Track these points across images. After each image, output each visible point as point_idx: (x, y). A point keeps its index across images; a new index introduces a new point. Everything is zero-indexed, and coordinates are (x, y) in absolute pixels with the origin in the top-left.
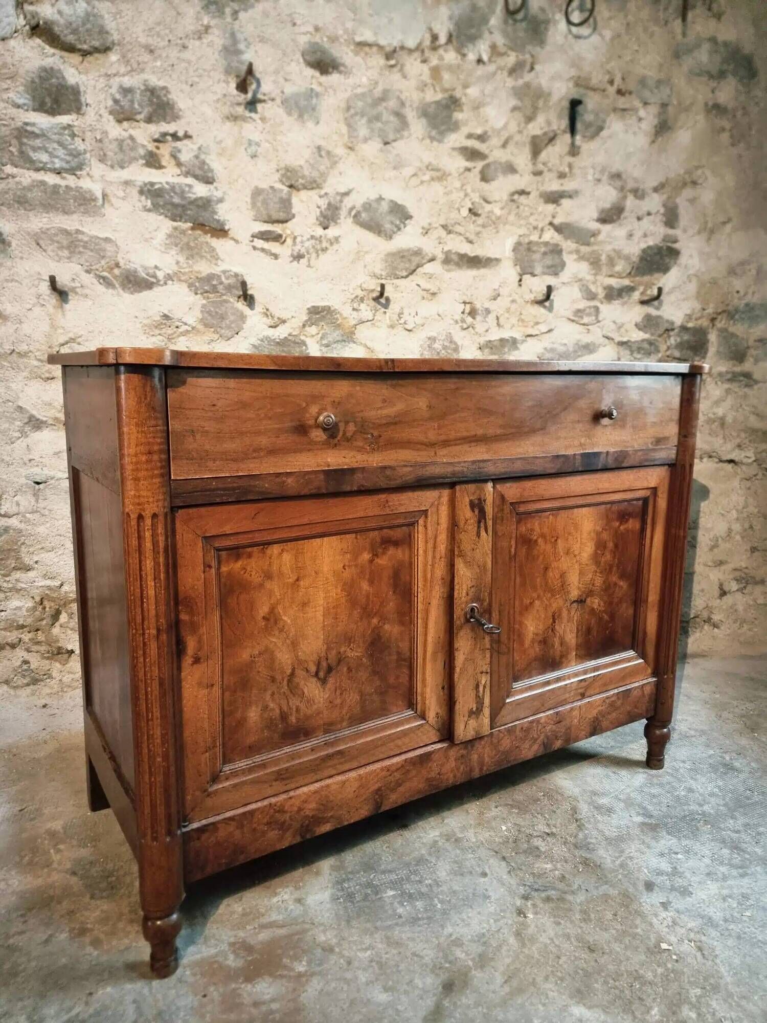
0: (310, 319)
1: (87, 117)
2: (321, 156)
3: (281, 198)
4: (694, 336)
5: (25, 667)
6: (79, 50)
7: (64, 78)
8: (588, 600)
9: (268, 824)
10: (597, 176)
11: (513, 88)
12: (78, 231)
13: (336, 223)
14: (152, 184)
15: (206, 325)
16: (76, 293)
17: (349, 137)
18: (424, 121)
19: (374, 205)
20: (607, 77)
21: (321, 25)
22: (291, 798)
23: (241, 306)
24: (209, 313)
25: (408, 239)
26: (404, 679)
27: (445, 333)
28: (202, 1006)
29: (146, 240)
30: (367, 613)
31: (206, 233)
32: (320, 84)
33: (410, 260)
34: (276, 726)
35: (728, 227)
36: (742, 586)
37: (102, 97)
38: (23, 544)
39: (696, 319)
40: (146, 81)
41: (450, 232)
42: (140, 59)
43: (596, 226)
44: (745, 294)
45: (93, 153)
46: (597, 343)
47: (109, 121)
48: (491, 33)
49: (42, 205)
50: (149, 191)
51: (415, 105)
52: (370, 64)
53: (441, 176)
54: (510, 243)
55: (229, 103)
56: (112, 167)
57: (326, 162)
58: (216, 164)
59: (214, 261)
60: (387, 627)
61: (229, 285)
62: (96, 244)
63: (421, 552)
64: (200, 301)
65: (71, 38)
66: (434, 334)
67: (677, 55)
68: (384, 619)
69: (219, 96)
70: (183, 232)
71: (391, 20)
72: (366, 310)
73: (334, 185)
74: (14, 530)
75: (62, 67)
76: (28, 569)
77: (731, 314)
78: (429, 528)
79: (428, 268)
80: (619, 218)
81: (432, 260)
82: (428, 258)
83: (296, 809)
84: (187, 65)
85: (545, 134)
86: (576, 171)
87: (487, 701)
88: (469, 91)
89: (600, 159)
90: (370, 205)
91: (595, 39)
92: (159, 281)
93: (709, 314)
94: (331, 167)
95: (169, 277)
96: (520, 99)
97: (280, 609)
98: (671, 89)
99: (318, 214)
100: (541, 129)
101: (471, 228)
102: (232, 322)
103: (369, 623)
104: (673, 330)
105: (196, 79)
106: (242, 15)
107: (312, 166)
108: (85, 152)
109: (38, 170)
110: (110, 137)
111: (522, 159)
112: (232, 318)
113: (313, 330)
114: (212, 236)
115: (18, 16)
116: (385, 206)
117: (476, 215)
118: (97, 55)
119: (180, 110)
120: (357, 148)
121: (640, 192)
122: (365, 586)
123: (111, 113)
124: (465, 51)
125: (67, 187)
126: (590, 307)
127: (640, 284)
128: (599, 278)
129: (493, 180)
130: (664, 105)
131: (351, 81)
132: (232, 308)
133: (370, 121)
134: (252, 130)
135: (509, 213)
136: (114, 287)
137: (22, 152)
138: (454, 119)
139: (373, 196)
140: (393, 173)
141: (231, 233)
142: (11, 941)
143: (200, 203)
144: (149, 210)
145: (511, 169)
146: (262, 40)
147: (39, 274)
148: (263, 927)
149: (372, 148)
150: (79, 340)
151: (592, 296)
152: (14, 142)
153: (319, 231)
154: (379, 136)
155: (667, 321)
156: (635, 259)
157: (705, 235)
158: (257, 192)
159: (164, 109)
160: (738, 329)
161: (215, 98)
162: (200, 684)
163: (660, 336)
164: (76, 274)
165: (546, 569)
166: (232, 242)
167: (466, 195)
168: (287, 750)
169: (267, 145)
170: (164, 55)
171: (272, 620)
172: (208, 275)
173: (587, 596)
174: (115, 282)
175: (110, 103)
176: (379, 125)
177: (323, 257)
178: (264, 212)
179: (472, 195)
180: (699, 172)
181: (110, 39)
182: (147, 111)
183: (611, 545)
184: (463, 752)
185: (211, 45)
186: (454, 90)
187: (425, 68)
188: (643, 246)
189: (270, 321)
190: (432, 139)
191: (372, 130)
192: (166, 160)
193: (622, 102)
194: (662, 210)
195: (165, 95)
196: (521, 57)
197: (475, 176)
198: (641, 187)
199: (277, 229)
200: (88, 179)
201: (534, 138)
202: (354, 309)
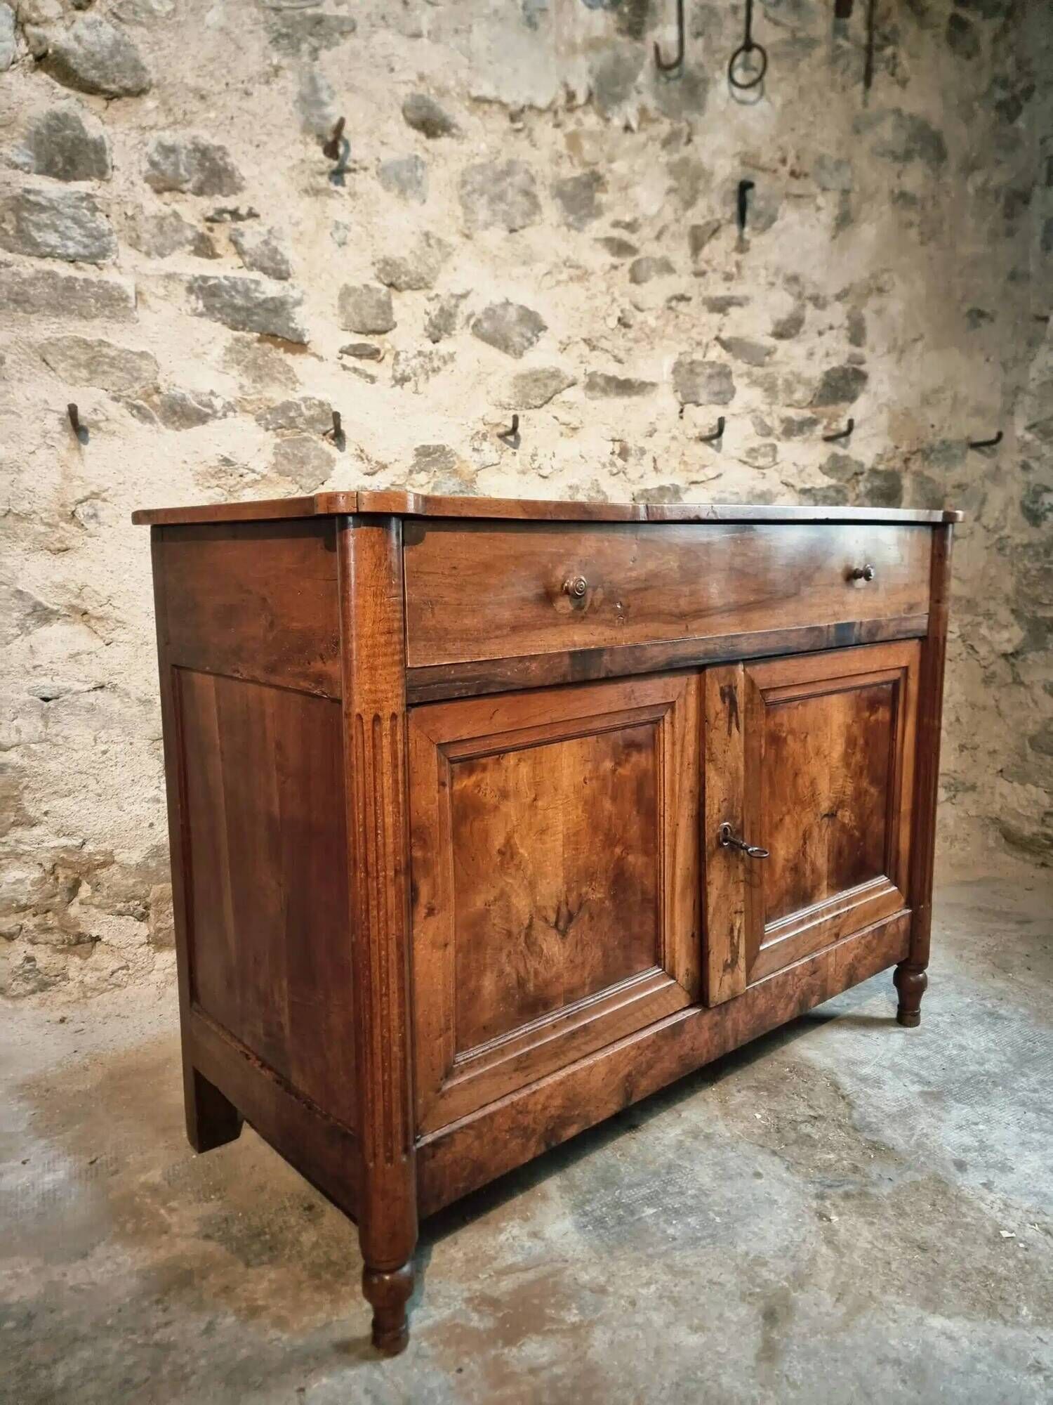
0: (418, 463)
1: (113, 184)
2: (429, 245)
3: (379, 301)
4: (886, 480)
5: (28, 967)
6: (104, 91)
7: (82, 129)
8: (839, 813)
9: (511, 1129)
10: (771, 279)
11: (668, 164)
12: (102, 343)
13: (450, 334)
14: (205, 279)
15: (281, 473)
16: (99, 429)
17: (466, 221)
18: (559, 202)
19: (500, 312)
20: (778, 155)
21: (427, 72)
22: (534, 1093)
23: (327, 446)
24: (285, 456)
25: (541, 356)
26: (649, 927)
27: (589, 480)
28: (461, 1383)
29: (197, 356)
30: (610, 841)
31: (278, 346)
32: (427, 150)
33: (546, 386)
34: (513, 997)
35: (919, 345)
36: (952, 794)
37: (135, 157)
38: (26, 787)
39: (889, 460)
40: (195, 137)
41: (593, 348)
42: (188, 107)
43: (770, 342)
44: (942, 428)
45: (121, 234)
46: (775, 490)
47: (144, 191)
48: (639, 92)
49: (48, 304)
50: (201, 288)
51: (547, 183)
52: (489, 126)
53: (582, 275)
54: (668, 363)
55: (308, 172)
56: (148, 254)
57: (436, 251)
58: (291, 253)
59: (291, 386)
60: (631, 858)
61: (312, 417)
62: (127, 361)
63: (667, 757)
64: (271, 439)
65: (93, 75)
66: (575, 481)
67: (857, 130)
68: (628, 848)
69: (295, 161)
70: (248, 345)
71: (516, 70)
72: (490, 451)
73: (446, 284)
74: (13, 768)
75: (80, 115)
76: (33, 824)
77: (926, 454)
78: (677, 725)
79: (569, 395)
80: (798, 332)
81: (573, 384)
82: (567, 382)
83: (539, 1107)
84: (251, 118)
85: (708, 224)
86: (746, 272)
87: (742, 950)
88: (614, 166)
89: (774, 257)
90: (494, 312)
91: (763, 105)
92: (215, 412)
93: (902, 453)
94: (444, 261)
95: (230, 407)
96: (677, 179)
97: (516, 839)
98: (853, 172)
99: (427, 322)
100: (704, 217)
101: (620, 343)
102: (315, 468)
103: (612, 852)
104: (862, 473)
105: (264, 138)
106: (324, 54)
107: (419, 259)
108: (111, 232)
109: (43, 256)
110: (147, 213)
111: (680, 255)
112: (316, 462)
113: (422, 478)
114: (286, 352)
115: (18, 40)
116: (512, 314)
117: (627, 326)
118: (126, 99)
119: (243, 179)
120: (475, 236)
121: (821, 301)
122: (607, 805)
123: (147, 180)
124: (609, 115)
125: (85, 280)
126: (765, 446)
127: (824, 415)
128: (774, 407)
129: (645, 281)
130: (846, 192)
131: (466, 147)
132: (315, 449)
133: (492, 201)
134: (339, 207)
135: (666, 325)
136: (152, 420)
137: (20, 232)
138: (596, 202)
139: (498, 300)
140: (519, 270)
141: (312, 347)
142: (157, 1337)
143: (271, 305)
144: (201, 315)
145: (666, 267)
146: (351, 88)
147: (46, 402)
148: (502, 1273)
149: (494, 237)
150: (104, 495)
151: (766, 431)
152: (9, 216)
153: (428, 346)
154: (504, 221)
155: (856, 462)
156: (817, 384)
157: (895, 356)
158: (347, 292)
159: (220, 177)
160: (935, 472)
161: (290, 164)
162: (433, 944)
163: (848, 481)
164: (99, 403)
165: (796, 775)
166: (314, 359)
167: (614, 300)
168: (526, 1028)
169: (359, 229)
170: (220, 103)
171: (508, 855)
172: (283, 404)
173: (838, 807)
174: (154, 413)
175: (145, 166)
176: (503, 206)
177: (434, 379)
178: (357, 319)
179: (621, 300)
180: (886, 277)
181: (148, 78)
182: (196, 178)
183: (861, 741)
184: (718, 1018)
185: (283, 92)
186: (596, 164)
187: (559, 134)
188: (826, 367)
189: (365, 467)
190: (569, 226)
191: (494, 213)
192: (222, 246)
193: (796, 187)
194: (846, 323)
195: (222, 159)
196: (676, 125)
197: (623, 274)
198: (822, 294)
199: (373, 341)
200: (114, 270)
201: (695, 228)
202: (474, 449)
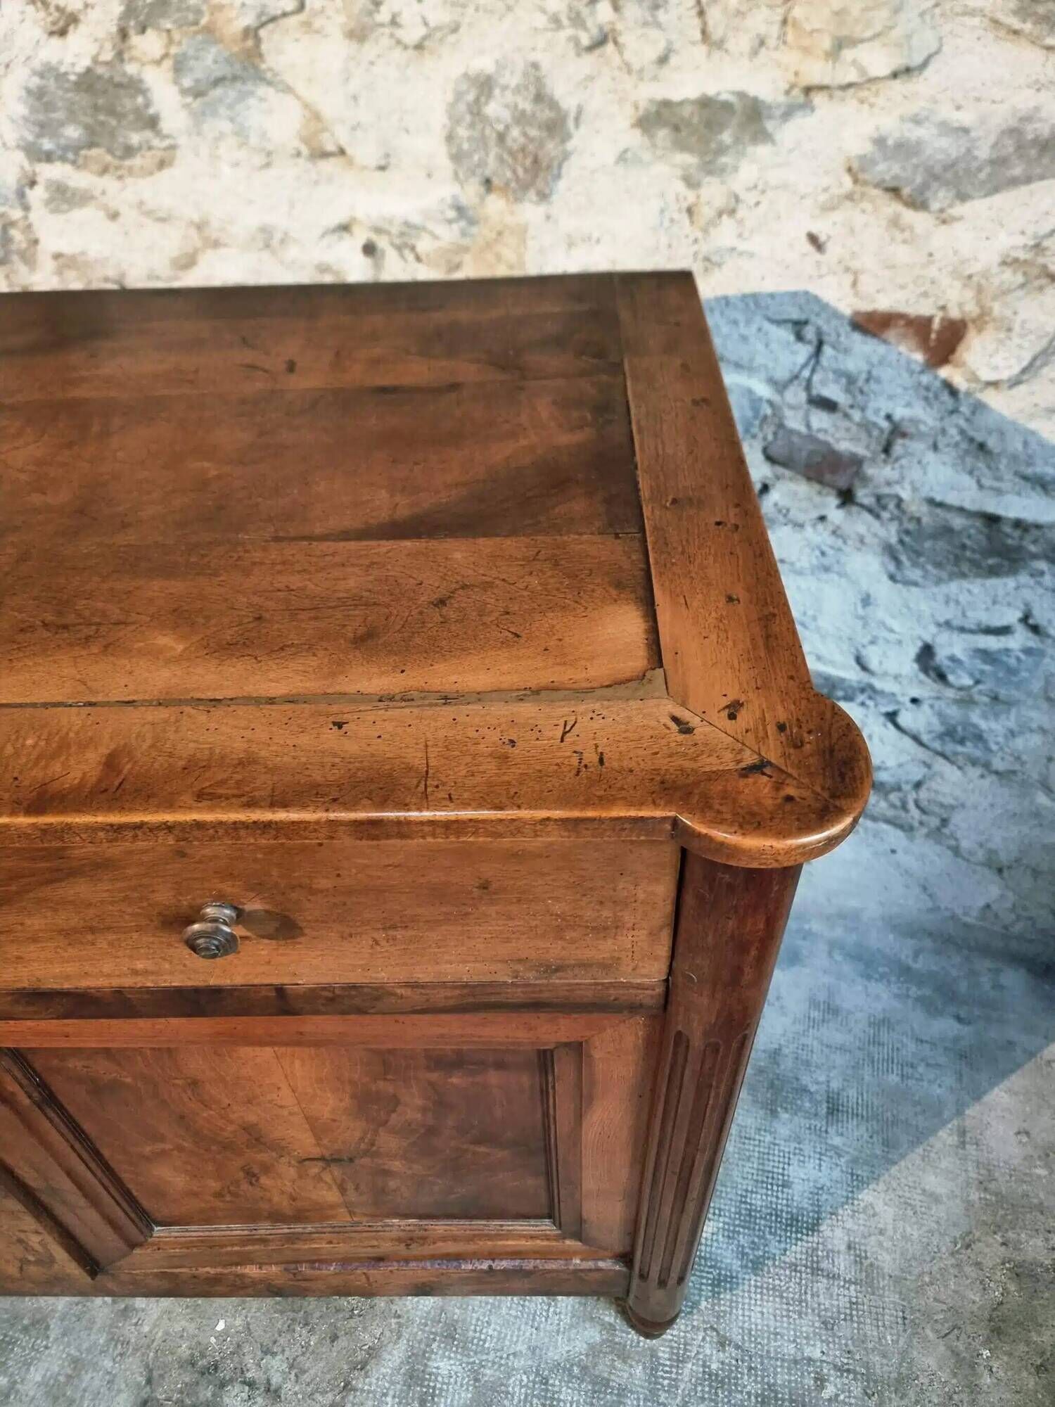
0: (130, 9)
113: (149, 44)
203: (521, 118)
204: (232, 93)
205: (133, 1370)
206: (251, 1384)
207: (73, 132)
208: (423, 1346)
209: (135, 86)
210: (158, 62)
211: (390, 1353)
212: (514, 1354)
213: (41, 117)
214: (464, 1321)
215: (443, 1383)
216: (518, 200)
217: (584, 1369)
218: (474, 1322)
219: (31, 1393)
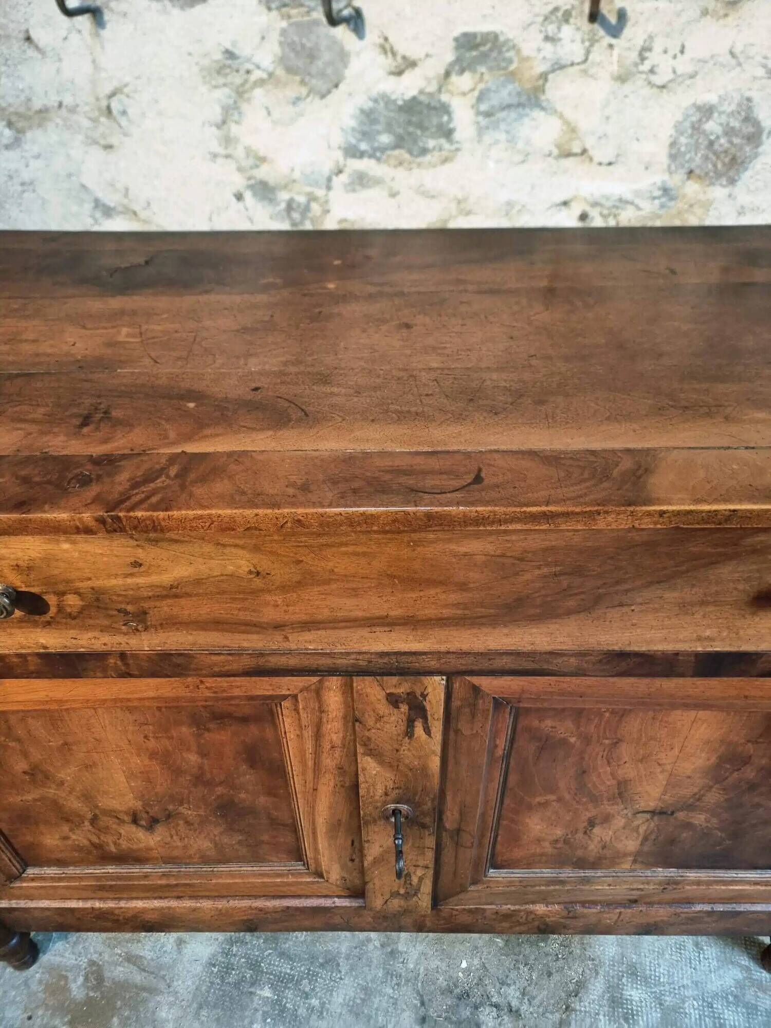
0: (458, 60)
8: (681, 813)
15: (290, 70)
23: (342, 32)
24: (292, 45)
26: (285, 840)
27: (737, 97)
30: (204, 781)
34: (89, 851)
60: (244, 796)
66: (712, 98)
68: (237, 789)
72: (572, 41)
78: (302, 714)
87: (426, 889)
102: (328, 64)
103: (211, 790)
112: (327, 56)
113: (464, 81)
122: (193, 757)
132: (324, 39)
165: (584, 772)
173: (681, 809)
183: (762, 762)
203: (729, 132)
204: (513, 115)
205: (408, 995)
206: (496, 1006)
207: (385, 139)
208: (616, 980)
209: (445, 109)
210: (464, 94)
211: (594, 985)
212: (683, 986)
213: (366, 128)
214: (641, 963)
215: (637, 1006)
216: (712, 184)
217: (736, 997)
218: (648, 964)
219: (339, 1011)
